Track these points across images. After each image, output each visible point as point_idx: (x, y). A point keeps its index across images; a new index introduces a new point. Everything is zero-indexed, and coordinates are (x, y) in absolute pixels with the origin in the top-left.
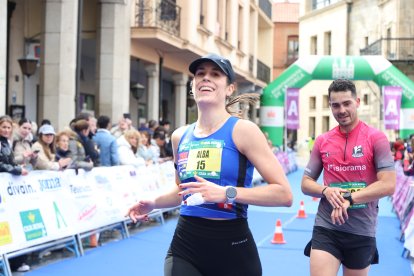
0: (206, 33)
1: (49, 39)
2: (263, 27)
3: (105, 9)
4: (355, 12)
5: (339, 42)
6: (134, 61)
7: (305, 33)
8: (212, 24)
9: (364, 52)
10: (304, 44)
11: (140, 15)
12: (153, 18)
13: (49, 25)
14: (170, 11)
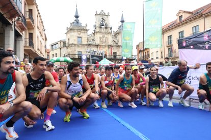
2: (45, 51)
3: (17, 42)
4: (62, 50)
5: (58, 55)
7: (51, 54)
9: (64, 57)
10: (51, 56)
11: (25, 44)
12: (28, 45)
14: (31, 44)
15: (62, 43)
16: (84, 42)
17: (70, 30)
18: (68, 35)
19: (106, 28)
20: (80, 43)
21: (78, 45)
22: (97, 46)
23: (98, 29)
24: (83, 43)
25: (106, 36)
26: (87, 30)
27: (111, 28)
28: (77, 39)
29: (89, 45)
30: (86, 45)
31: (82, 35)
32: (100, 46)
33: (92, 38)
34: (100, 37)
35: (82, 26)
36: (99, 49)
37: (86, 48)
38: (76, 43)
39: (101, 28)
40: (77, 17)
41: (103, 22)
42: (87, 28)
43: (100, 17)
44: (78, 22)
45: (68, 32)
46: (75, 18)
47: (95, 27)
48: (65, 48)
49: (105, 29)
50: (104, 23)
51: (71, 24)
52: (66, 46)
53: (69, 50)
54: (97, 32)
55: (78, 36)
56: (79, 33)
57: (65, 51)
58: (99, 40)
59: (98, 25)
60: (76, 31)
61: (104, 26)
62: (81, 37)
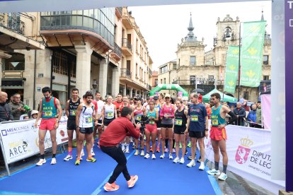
0: (137, 78)
1: (100, 80)
2: (150, 77)
4: (171, 74)
5: (167, 80)
6: (120, 85)
7: (159, 78)
8: (138, 76)
9: (173, 83)
10: (159, 81)
11: (122, 74)
12: (125, 75)
13: (100, 77)
14: (129, 73)
15: (172, 65)
16: (199, 62)
17: (181, 47)
18: (180, 54)
19: (233, 40)
20: (193, 64)
21: (191, 68)
22: (218, 67)
23: (220, 44)
24: (197, 65)
26: (203, 47)
28: (189, 60)
29: (206, 66)
30: (202, 66)
31: (197, 53)
32: (222, 67)
33: (211, 56)
34: (223, 54)
35: (196, 41)
36: (220, 71)
37: (201, 71)
38: (188, 65)
39: (225, 41)
40: (191, 29)
41: (228, 31)
42: (204, 44)
43: (224, 26)
44: (191, 37)
45: (179, 50)
46: (189, 32)
47: (215, 40)
48: (175, 71)
49: (230, 43)
50: (230, 34)
51: (182, 40)
52: (175, 69)
53: (179, 74)
54: (218, 48)
55: (191, 55)
56: (193, 50)
57: (175, 75)
58: (220, 59)
59: (220, 38)
60: (188, 48)
61: (230, 38)
62: (195, 57)
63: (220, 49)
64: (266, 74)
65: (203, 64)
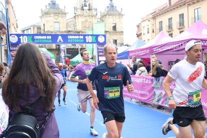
15: (36, 29)
16: (63, 28)
17: (45, 14)
18: (43, 19)
19: (89, 10)
21: (55, 32)
22: (79, 32)
23: (79, 12)
24: (61, 30)
25: (89, 20)
26: (65, 14)
27: (96, 10)
28: (53, 25)
29: (69, 32)
30: (65, 32)
31: (60, 19)
32: (82, 32)
33: (73, 23)
34: (82, 22)
35: (59, 8)
38: (53, 30)
39: (83, 10)
41: (85, 1)
42: (66, 12)
44: (54, 4)
45: (43, 15)
47: (75, 8)
50: (87, 4)
51: (46, 6)
55: (56, 21)
56: (56, 17)
58: (80, 25)
59: (79, 7)
60: (52, 15)
61: (87, 8)
62: (58, 22)
63: (79, 17)
64: (115, 39)
65: (66, 30)
